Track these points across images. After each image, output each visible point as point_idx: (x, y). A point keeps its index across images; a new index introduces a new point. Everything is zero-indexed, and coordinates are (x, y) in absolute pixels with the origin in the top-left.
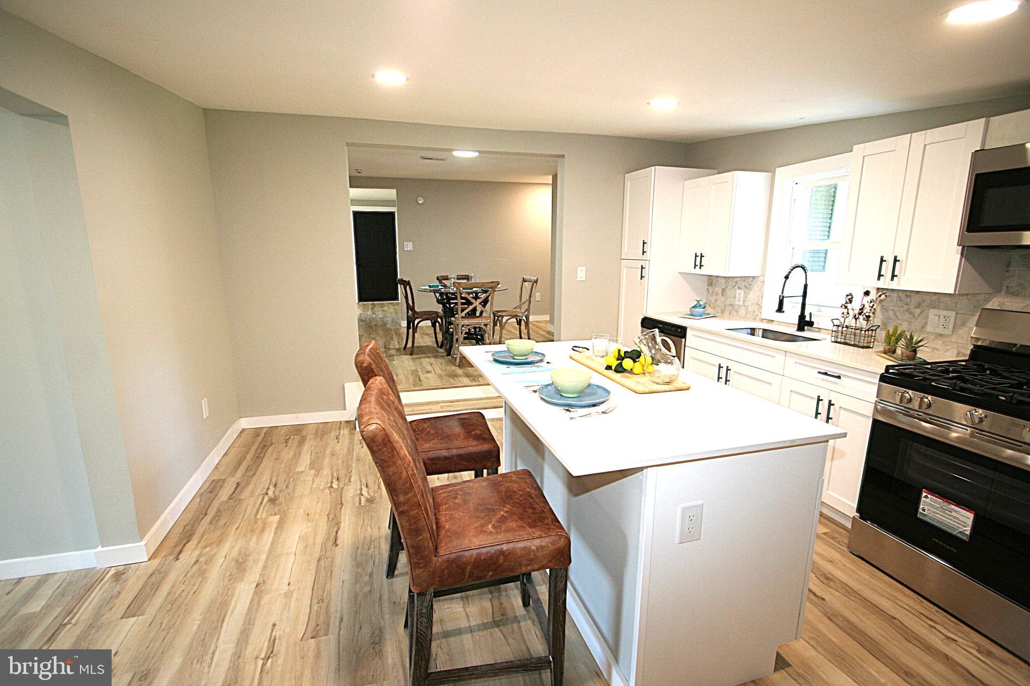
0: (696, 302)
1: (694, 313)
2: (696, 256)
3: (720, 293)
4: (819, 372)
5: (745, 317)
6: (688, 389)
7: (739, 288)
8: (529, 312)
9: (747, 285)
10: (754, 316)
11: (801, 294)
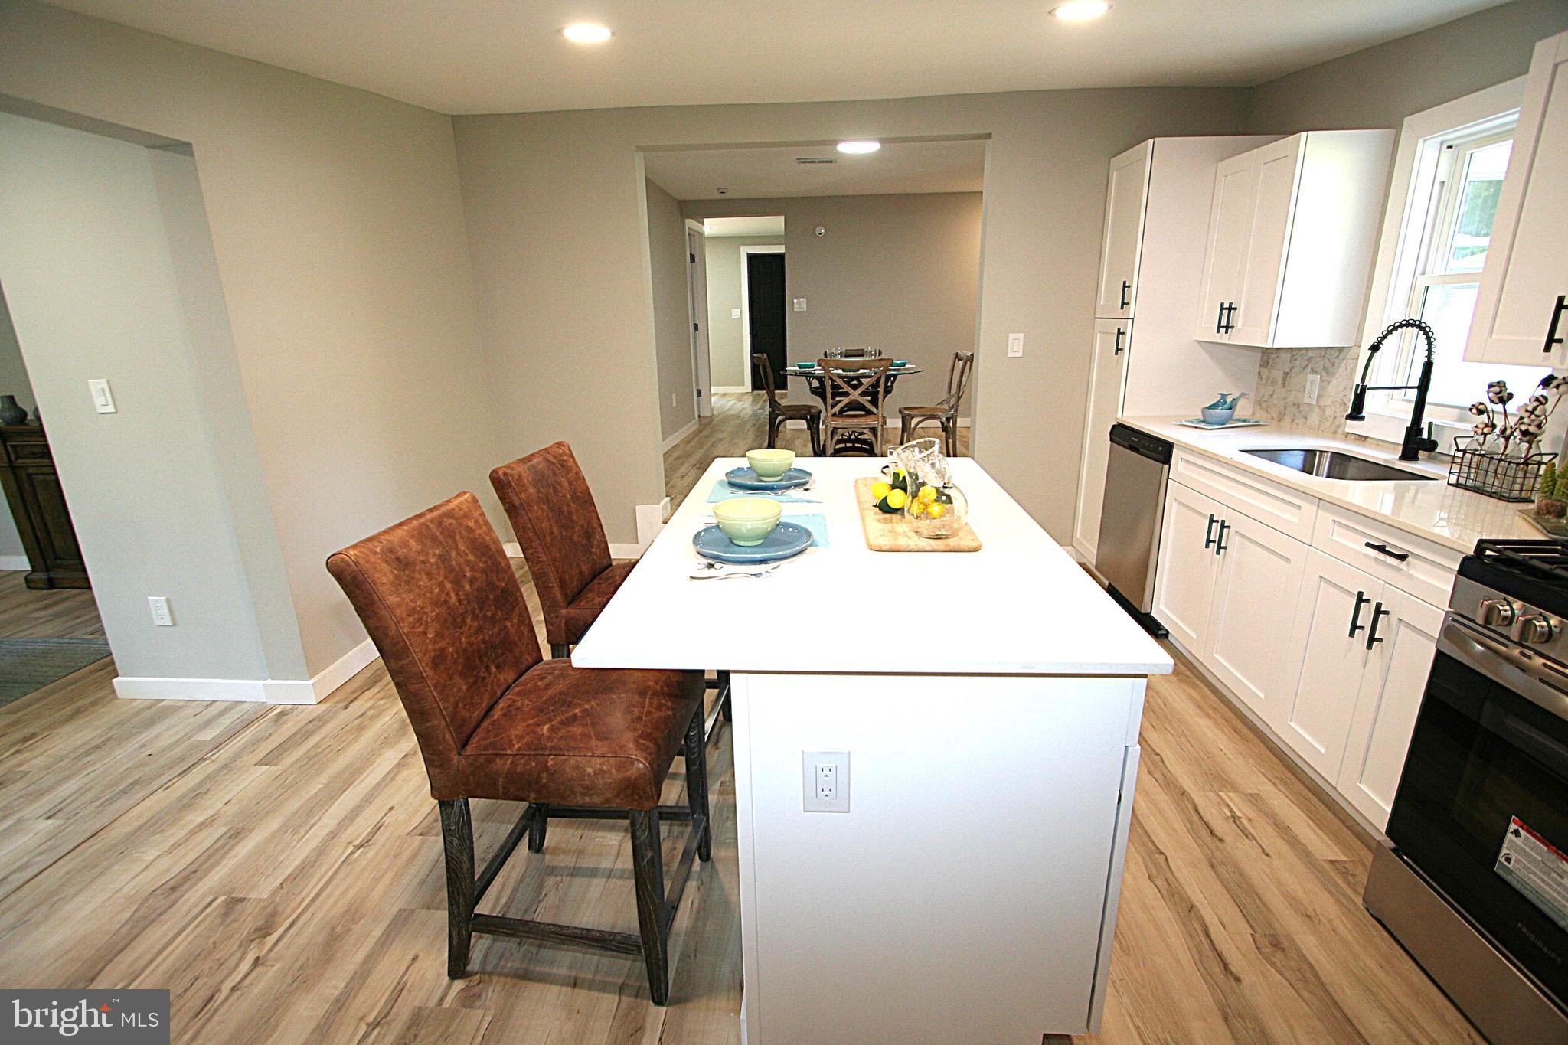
0: (1220, 396)
1: (1208, 419)
2: (1222, 308)
3: (1280, 382)
4: (1368, 545)
5: (1318, 429)
6: (976, 550)
7: (1313, 371)
8: (956, 411)
9: (1327, 364)
10: (1334, 427)
11: (1415, 381)
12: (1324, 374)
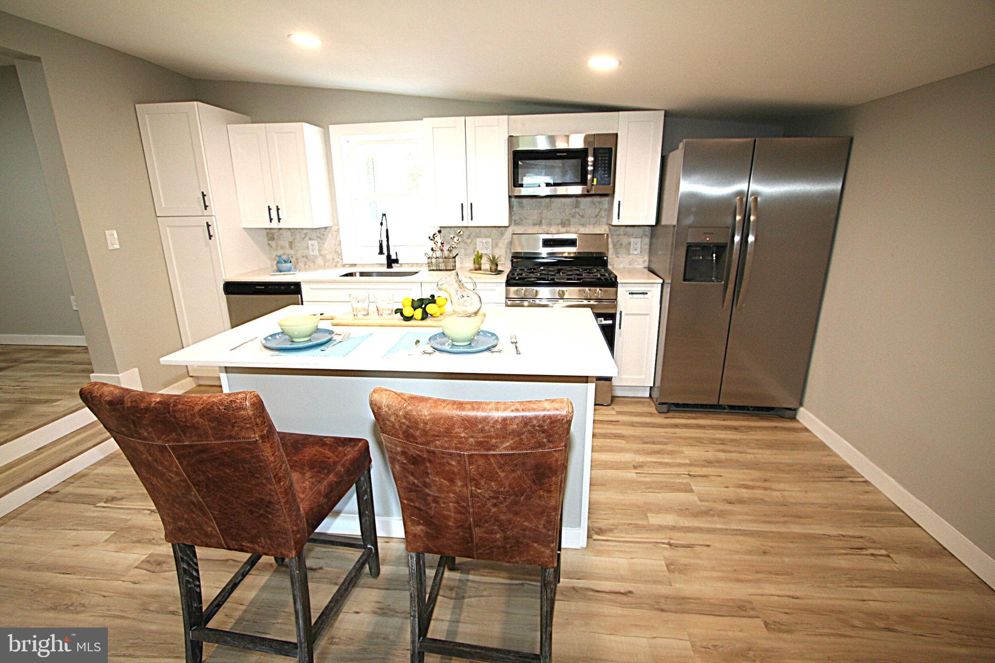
1: (281, 269)
2: (269, 209)
3: (287, 246)
9: (320, 235)
12: (319, 240)
